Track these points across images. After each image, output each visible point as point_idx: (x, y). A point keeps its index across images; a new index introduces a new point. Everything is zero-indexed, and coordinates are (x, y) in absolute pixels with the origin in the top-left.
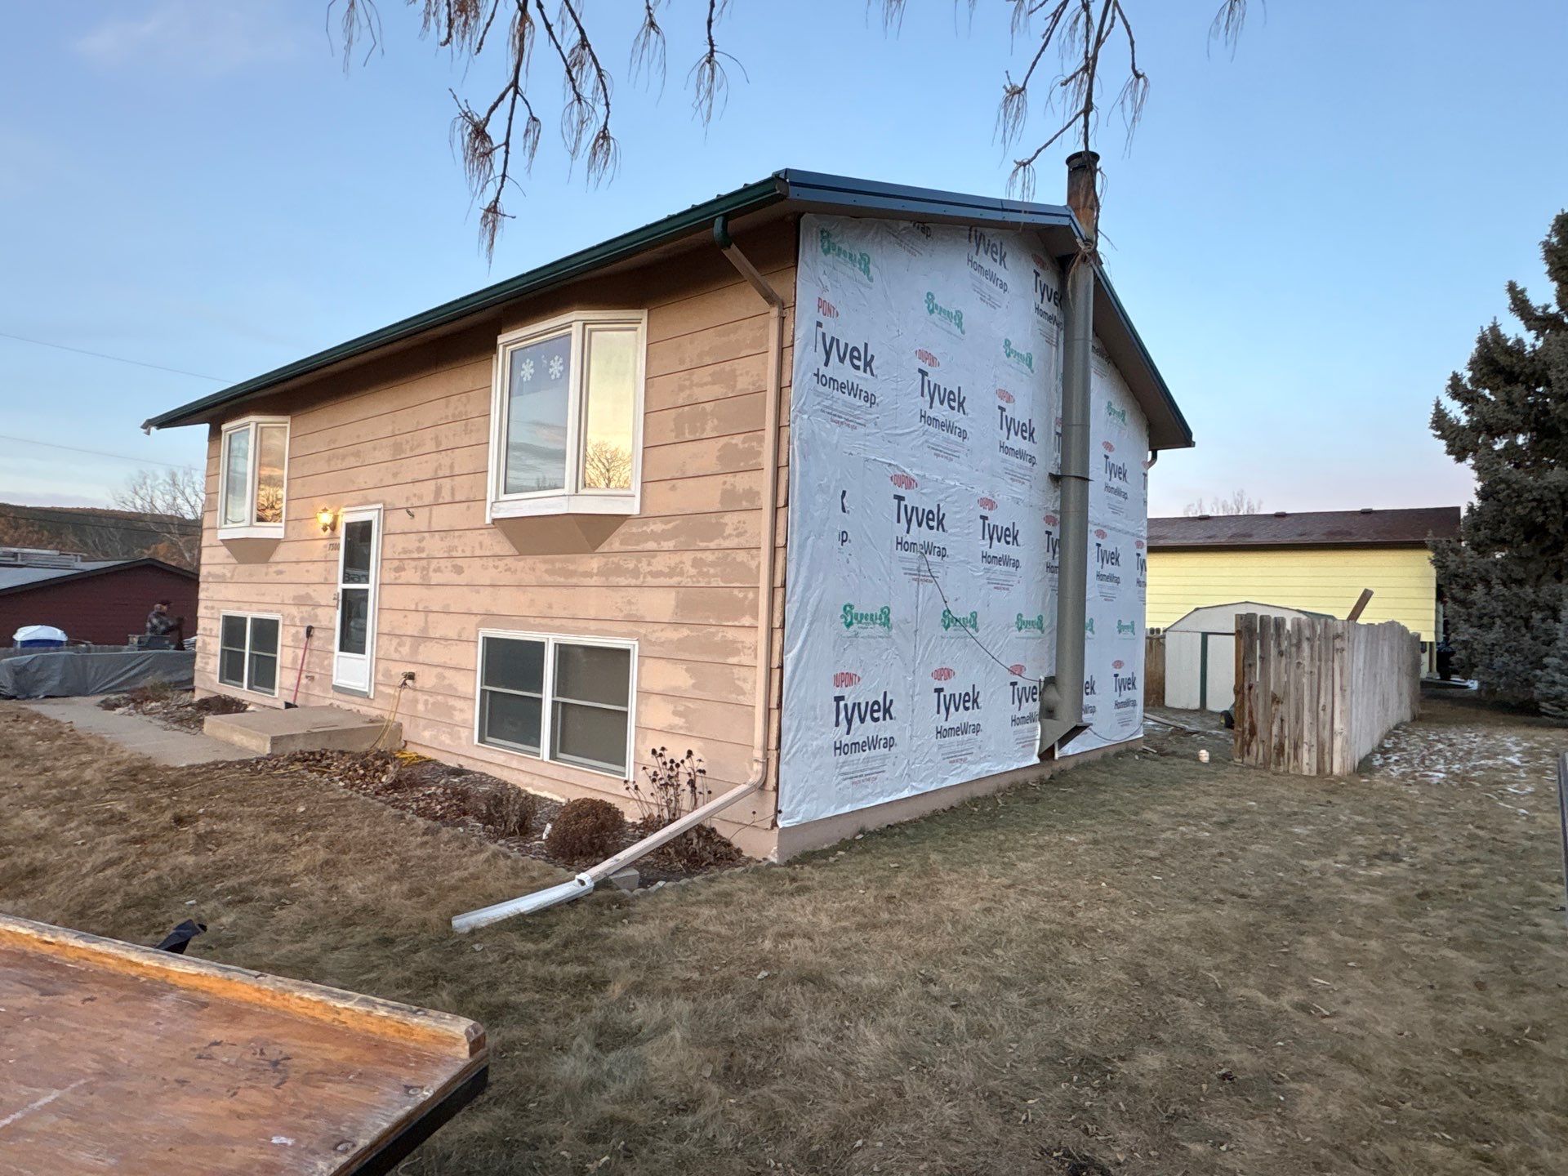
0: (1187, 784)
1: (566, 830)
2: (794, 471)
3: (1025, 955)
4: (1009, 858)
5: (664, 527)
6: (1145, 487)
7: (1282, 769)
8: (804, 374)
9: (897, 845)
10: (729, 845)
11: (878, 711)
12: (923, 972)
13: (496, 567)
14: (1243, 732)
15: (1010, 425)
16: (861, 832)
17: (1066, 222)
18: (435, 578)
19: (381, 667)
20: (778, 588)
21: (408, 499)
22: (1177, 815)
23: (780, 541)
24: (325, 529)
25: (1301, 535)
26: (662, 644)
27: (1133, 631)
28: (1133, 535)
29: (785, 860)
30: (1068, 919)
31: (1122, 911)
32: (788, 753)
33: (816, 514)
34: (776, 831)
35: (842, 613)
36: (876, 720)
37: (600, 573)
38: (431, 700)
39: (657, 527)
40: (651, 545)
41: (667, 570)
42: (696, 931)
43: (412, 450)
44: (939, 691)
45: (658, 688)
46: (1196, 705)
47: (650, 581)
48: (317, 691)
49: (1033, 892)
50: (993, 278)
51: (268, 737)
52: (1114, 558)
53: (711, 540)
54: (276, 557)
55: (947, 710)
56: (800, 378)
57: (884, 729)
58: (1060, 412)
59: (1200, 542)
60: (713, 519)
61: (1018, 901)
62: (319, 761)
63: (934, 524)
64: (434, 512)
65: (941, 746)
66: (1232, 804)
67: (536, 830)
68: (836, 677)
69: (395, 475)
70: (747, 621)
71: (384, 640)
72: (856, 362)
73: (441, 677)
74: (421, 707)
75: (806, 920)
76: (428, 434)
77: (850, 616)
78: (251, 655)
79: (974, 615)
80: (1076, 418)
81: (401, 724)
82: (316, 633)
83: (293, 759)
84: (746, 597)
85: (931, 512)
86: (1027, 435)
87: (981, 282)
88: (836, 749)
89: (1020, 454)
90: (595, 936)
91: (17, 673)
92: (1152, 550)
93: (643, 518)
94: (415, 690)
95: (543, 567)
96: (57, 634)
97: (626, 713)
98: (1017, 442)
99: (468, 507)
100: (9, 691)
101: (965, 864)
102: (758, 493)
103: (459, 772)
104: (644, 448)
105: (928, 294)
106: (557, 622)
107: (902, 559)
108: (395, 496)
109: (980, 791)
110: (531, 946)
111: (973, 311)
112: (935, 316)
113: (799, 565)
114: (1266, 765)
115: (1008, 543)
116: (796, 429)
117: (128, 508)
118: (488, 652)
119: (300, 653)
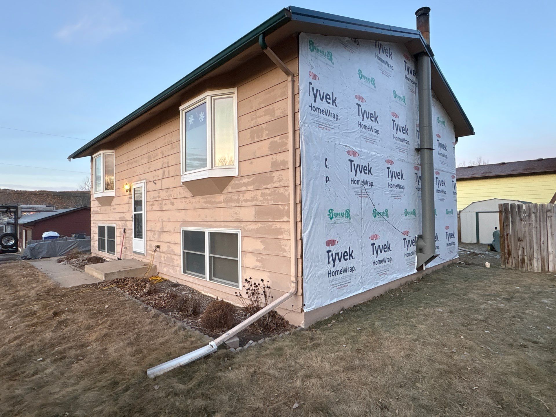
0: (484, 279)
1: (209, 317)
2: (303, 151)
3: (433, 387)
4: (412, 322)
5: (248, 180)
6: (454, 153)
7: (524, 269)
8: (305, 106)
9: (359, 317)
10: (283, 319)
11: (347, 255)
12: (380, 400)
13: (186, 202)
14: (505, 254)
15: (397, 127)
16: (342, 310)
17: (417, 37)
18: (165, 208)
19: (148, 243)
20: (298, 203)
21: (154, 177)
22: (484, 295)
23: (298, 182)
24: (127, 191)
25: (513, 171)
26: (250, 231)
27: (452, 213)
28: (450, 173)
29: (308, 326)
30: (450, 360)
31: (477, 354)
32: (307, 278)
33: (314, 170)
34: (303, 313)
35: (328, 213)
36: (346, 260)
37: (224, 202)
38: (166, 256)
39: (245, 180)
40: (244, 188)
41: (250, 199)
42: (264, 373)
43: (154, 157)
44: (373, 245)
45: (250, 250)
46: (475, 241)
47: (244, 204)
48: (128, 253)
49: (429, 343)
50: (387, 64)
51: (104, 273)
52: (443, 183)
53: (268, 184)
54: (113, 203)
55: (377, 253)
56: (303, 108)
57: (350, 263)
58: (418, 121)
59: (470, 176)
60: (268, 175)
61: (422, 349)
62: (124, 282)
63: (367, 172)
64: (163, 181)
65: (375, 269)
66: (508, 288)
67: (201, 313)
68: (327, 242)
69: (149, 168)
70: (285, 219)
71: (149, 233)
72: (328, 100)
73: (169, 247)
74: (163, 259)
75: (318, 365)
76: (159, 151)
77: (332, 214)
78: (107, 240)
79: (386, 211)
80: (426, 123)
81: (156, 266)
82: (127, 231)
83: (113, 282)
84: (284, 209)
85: (365, 166)
86: (405, 132)
87: (381, 65)
88: (329, 274)
89: (402, 140)
90: (213, 379)
91: (31, 250)
92: (458, 180)
93: (240, 177)
94: (160, 252)
95: (203, 201)
96: (56, 234)
97: (237, 261)
98: (401, 135)
99: (175, 179)
100: (29, 257)
101: (392, 327)
102: (287, 162)
103: (176, 285)
104: (239, 147)
105: (359, 70)
106: (209, 223)
107: (354, 188)
108: (150, 176)
109: (393, 286)
110: (182, 386)
111: (379, 78)
112: (363, 80)
113: (307, 193)
114: (516, 267)
115: (399, 179)
116: (302, 132)
117: (84, 190)
118: (185, 236)
119: (122, 238)
